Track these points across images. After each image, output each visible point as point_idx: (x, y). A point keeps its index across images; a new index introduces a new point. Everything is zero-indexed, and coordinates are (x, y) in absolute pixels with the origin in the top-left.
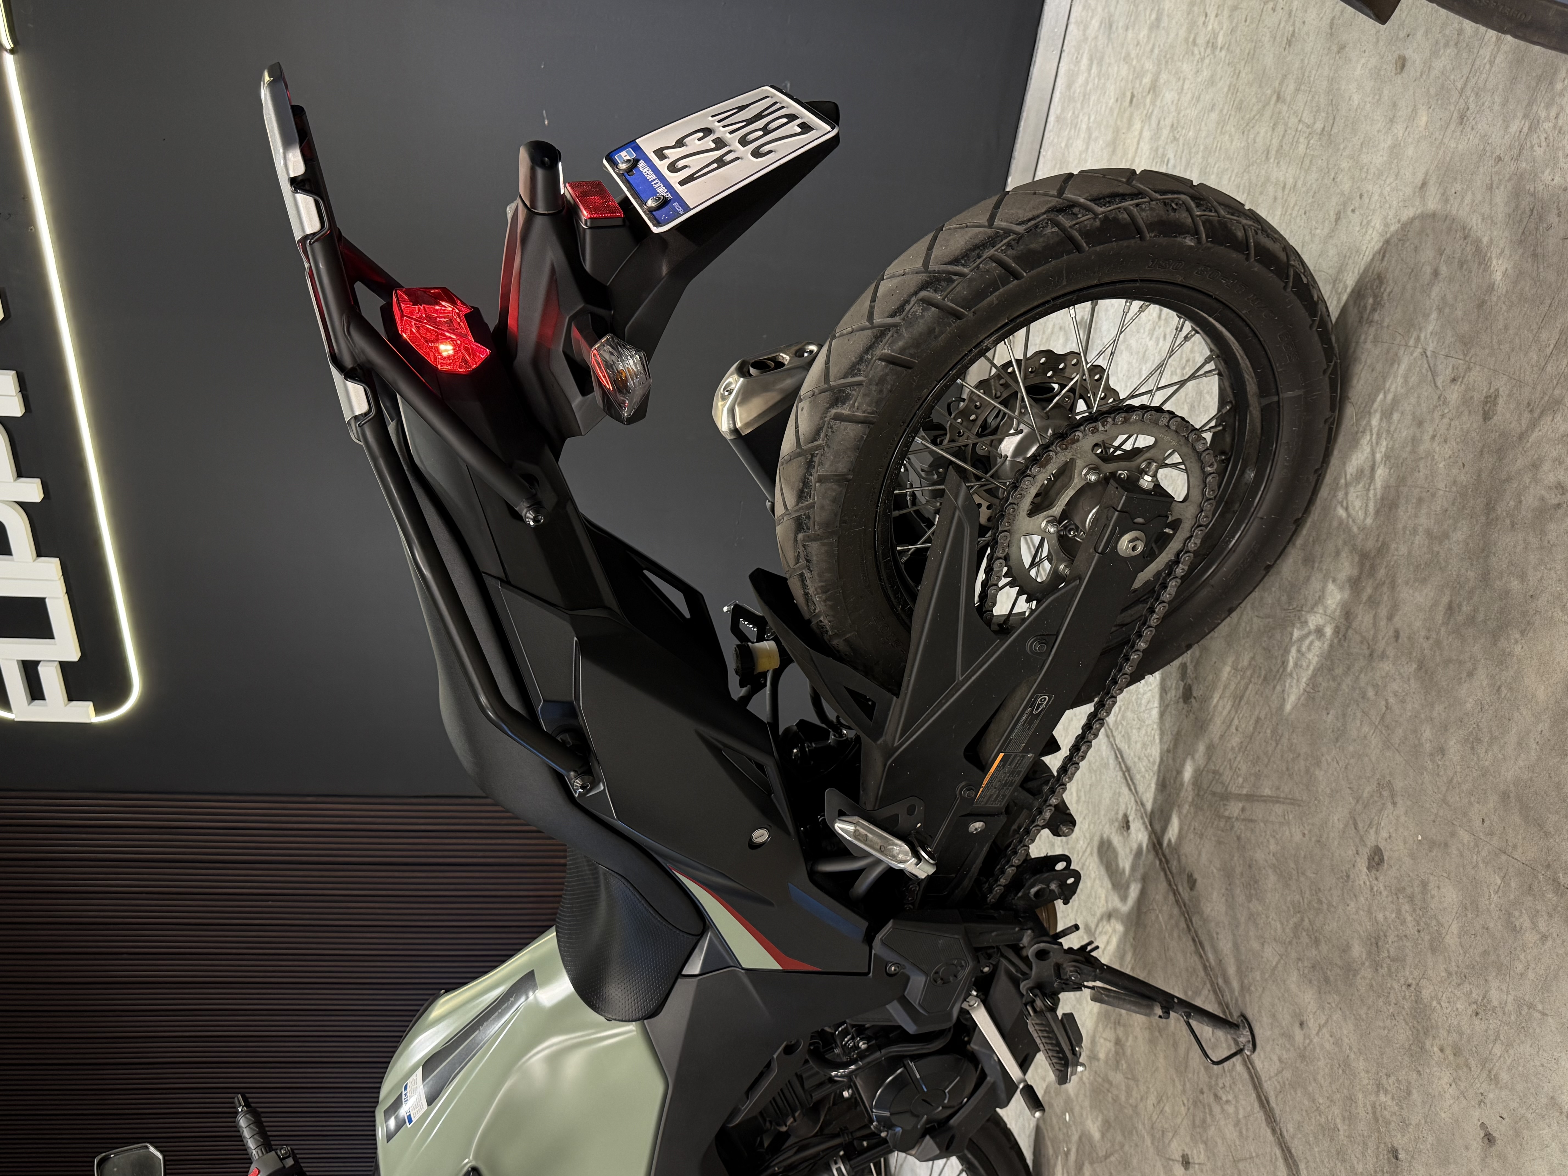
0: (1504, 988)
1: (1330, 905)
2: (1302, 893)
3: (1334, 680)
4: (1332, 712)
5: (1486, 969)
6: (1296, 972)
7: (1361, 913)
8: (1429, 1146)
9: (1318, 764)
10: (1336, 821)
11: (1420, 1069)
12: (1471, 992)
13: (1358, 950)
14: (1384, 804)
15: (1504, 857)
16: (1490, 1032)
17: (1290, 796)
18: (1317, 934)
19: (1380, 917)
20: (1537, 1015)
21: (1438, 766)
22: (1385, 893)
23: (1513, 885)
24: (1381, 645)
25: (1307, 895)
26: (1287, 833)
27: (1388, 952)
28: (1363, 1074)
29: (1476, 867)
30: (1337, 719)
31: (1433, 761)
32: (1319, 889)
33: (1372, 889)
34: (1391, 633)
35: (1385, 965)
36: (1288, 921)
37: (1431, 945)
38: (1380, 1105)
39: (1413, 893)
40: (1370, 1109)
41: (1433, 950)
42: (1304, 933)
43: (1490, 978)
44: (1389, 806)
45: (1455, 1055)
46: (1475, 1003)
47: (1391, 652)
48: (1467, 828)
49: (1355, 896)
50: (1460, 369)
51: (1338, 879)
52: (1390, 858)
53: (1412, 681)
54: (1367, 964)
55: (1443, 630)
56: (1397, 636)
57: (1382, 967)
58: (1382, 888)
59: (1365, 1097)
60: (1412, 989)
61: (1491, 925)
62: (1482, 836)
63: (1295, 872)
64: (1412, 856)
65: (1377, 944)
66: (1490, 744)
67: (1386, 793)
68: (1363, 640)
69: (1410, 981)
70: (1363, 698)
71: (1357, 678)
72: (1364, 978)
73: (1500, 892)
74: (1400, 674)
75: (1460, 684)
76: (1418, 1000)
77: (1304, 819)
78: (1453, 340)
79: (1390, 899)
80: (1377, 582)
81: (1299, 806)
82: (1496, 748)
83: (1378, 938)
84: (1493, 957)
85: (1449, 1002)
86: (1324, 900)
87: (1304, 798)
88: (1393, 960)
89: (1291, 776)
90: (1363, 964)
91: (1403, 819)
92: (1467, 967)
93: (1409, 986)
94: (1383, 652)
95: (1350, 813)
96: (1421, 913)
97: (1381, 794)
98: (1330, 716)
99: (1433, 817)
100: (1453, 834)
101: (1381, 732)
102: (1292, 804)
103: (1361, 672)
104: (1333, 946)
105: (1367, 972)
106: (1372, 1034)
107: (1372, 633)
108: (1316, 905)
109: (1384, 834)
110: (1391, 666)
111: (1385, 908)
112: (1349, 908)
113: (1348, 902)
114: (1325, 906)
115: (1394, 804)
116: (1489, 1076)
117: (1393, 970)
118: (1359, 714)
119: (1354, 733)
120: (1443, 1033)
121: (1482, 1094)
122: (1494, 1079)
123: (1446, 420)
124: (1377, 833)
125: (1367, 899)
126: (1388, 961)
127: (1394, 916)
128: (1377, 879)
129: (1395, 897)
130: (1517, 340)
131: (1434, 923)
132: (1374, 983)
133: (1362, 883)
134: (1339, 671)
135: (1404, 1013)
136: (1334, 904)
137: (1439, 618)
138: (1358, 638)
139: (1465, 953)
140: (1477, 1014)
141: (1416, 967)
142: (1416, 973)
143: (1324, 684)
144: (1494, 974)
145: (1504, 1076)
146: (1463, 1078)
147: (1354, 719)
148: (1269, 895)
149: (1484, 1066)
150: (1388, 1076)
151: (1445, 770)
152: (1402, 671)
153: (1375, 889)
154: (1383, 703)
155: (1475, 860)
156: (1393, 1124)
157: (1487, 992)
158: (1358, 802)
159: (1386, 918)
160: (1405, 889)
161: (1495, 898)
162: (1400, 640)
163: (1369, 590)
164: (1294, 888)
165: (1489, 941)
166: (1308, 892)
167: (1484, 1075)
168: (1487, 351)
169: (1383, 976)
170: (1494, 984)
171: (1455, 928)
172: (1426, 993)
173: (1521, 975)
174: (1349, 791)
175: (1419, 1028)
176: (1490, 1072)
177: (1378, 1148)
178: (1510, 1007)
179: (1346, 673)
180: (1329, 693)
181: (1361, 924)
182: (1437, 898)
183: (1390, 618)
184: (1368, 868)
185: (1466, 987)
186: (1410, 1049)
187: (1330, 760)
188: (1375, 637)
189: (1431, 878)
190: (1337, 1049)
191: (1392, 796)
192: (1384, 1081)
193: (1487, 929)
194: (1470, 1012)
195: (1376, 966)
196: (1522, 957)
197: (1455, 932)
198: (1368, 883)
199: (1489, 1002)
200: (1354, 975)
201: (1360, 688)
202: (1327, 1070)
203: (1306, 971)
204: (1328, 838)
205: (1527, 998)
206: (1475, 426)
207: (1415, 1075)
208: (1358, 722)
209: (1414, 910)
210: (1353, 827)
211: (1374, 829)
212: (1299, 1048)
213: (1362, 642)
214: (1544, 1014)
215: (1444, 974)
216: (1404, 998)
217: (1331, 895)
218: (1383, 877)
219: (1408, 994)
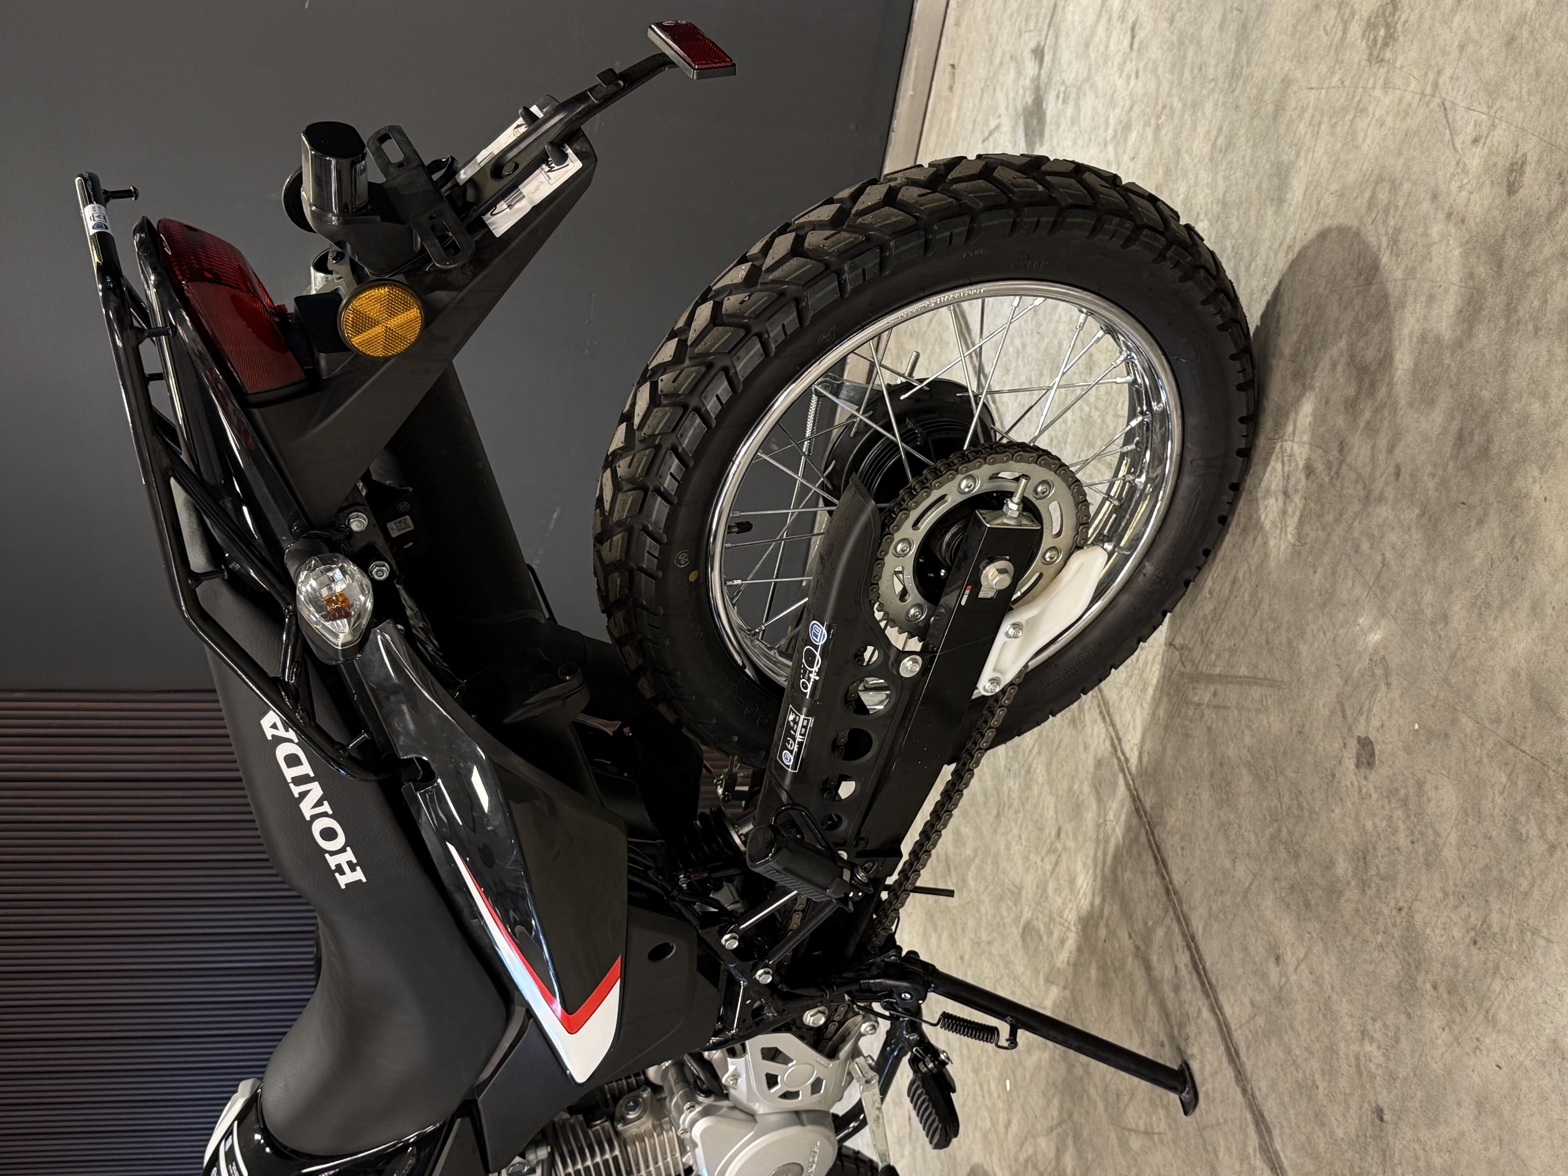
0: (1506, 911)
1: (1312, 811)
2: (1280, 797)
3: (1324, 529)
4: (1320, 570)
5: (1488, 887)
6: (1271, 894)
7: (1348, 820)
8: (1418, 1104)
9: (1302, 635)
10: (1321, 706)
11: (1410, 1010)
12: (1470, 916)
13: (1343, 867)
14: (1376, 685)
15: (1511, 750)
16: (1490, 964)
17: (1269, 676)
18: (1296, 848)
19: (1369, 825)
20: (1541, 942)
21: (1440, 637)
22: (1375, 796)
23: (1520, 784)
24: (1379, 484)
25: (1286, 799)
26: (1265, 721)
27: (1378, 869)
28: (1346, 1019)
29: (1480, 762)
30: (1326, 579)
31: (1434, 631)
32: (1300, 792)
33: (1360, 791)
34: (1391, 469)
35: (1373, 885)
36: (1263, 832)
37: (1426, 860)
38: (1365, 1056)
39: (1407, 795)
40: (1353, 1062)
41: (1428, 865)
42: (1282, 847)
43: (1490, 899)
44: (1383, 687)
45: (1449, 993)
46: (1473, 929)
47: (1390, 493)
48: (1471, 714)
49: (1341, 800)
50: (1483, 125)
51: (1321, 779)
52: (1382, 752)
53: (1413, 530)
54: (1353, 883)
55: (1451, 464)
56: (1397, 474)
57: (1370, 886)
58: (1372, 790)
59: (1347, 1046)
60: (1403, 913)
61: (1494, 834)
62: (1487, 723)
63: (1272, 771)
64: (1408, 750)
65: (1365, 859)
66: (1501, 609)
67: (1379, 672)
68: (1359, 478)
69: (1401, 904)
70: (1356, 551)
71: (1350, 526)
72: (1349, 901)
73: (1506, 793)
74: (1400, 521)
75: (1468, 534)
76: (1410, 926)
77: (1285, 705)
78: (1476, 87)
79: (1380, 803)
80: (1377, 404)
81: (1279, 688)
82: (1506, 614)
83: (1365, 853)
84: (1495, 873)
85: (1444, 929)
86: (1305, 805)
87: (1285, 679)
88: (1382, 879)
89: (1270, 650)
90: (1348, 883)
91: (1398, 703)
92: (1466, 886)
93: (1400, 909)
94: (1382, 493)
95: (1338, 696)
96: (1415, 820)
97: (1373, 672)
98: (1317, 575)
99: (1432, 701)
100: (1454, 722)
101: (1376, 595)
102: (1271, 686)
103: (1354, 519)
104: (1315, 862)
105: (1351, 894)
106: (1357, 970)
107: (1369, 469)
108: (1295, 812)
109: (1375, 723)
110: (1389, 511)
111: (1374, 815)
112: (1333, 815)
113: (1333, 807)
114: (1306, 814)
115: (1388, 685)
116: (1486, 1017)
117: (1382, 890)
118: (1351, 573)
119: (1343, 596)
120: (1436, 967)
121: (1478, 1039)
122: (1491, 1021)
123: (1464, 194)
124: (1368, 720)
125: (1353, 804)
126: (1377, 880)
127: (1384, 823)
128: (1366, 778)
129: (1386, 801)
130: (1550, 89)
131: (1430, 831)
132: (1361, 907)
133: (1348, 783)
134: (1329, 518)
135: (1393, 942)
136: (1317, 809)
137: (1448, 450)
138: (1352, 476)
139: (1464, 868)
140: (1475, 943)
141: (1409, 886)
142: (1408, 894)
143: (1312, 534)
144: (1496, 894)
145: (1503, 1016)
146: (1458, 1020)
147: (1345, 578)
148: (1242, 800)
149: (1480, 1005)
150: (1374, 1020)
151: (1448, 642)
152: (1402, 517)
153: (1364, 790)
154: (1379, 558)
155: (1478, 754)
156: (1378, 1078)
157: (1487, 915)
158: (1346, 683)
159: (1375, 827)
160: (1397, 790)
161: (1499, 800)
162: (1401, 479)
163: (1367, 415)
164: (1271, 790)
165: (1491, 853)
166: (1287, 796)
167: (1481, 1017)
168: (1514, 103)
169: (1371, 898)
170: (1496, 905)
171: (1453, 838)
172: (1418, 919)
173: (1526, 894)
174: (1337, 670)
175: (1411, 961)
176: (1487, 1012)
177: (1361, 1108)
178: (1512, 933)
179: (1338, 520)
180: (1317, 546)
181: (1346, 835)
182: (1434, 802)
183: (1390, 450)
184: (1357, 766)
185: (1464, 910)
186: (1400, 987)
187: (1315, 631)
188: (1372, 474)
189: (1429, 776)
190: (1316, 989)
191: (1387, 675)
192: (1370, 1027)
193: (1490, 838)
194: (1467, 940)
195: (1364, 886)
196: (1527, 872)
197: (1454, 842)
198: (1356, 784)
199: (1489, 927)
200: (1338, 898)
201: (1354, 539)
202: (1306, 1016)
203: (1283, 894)
204: (1311, 728)
205: (1531, 922)
206: (1498, 201)
207: (1403, 1018)
208: (1350, 583)
209: (1408, 817)
210: (1340, 714)
211: (1364, 717)
212: (1274, 988)
213: (1357, 481)
214: (1549, 941)
215: (1439, 895)
216: (1394, 925)
217: (1314, 799)
218: (1373, 777)
219: (1398, 920)
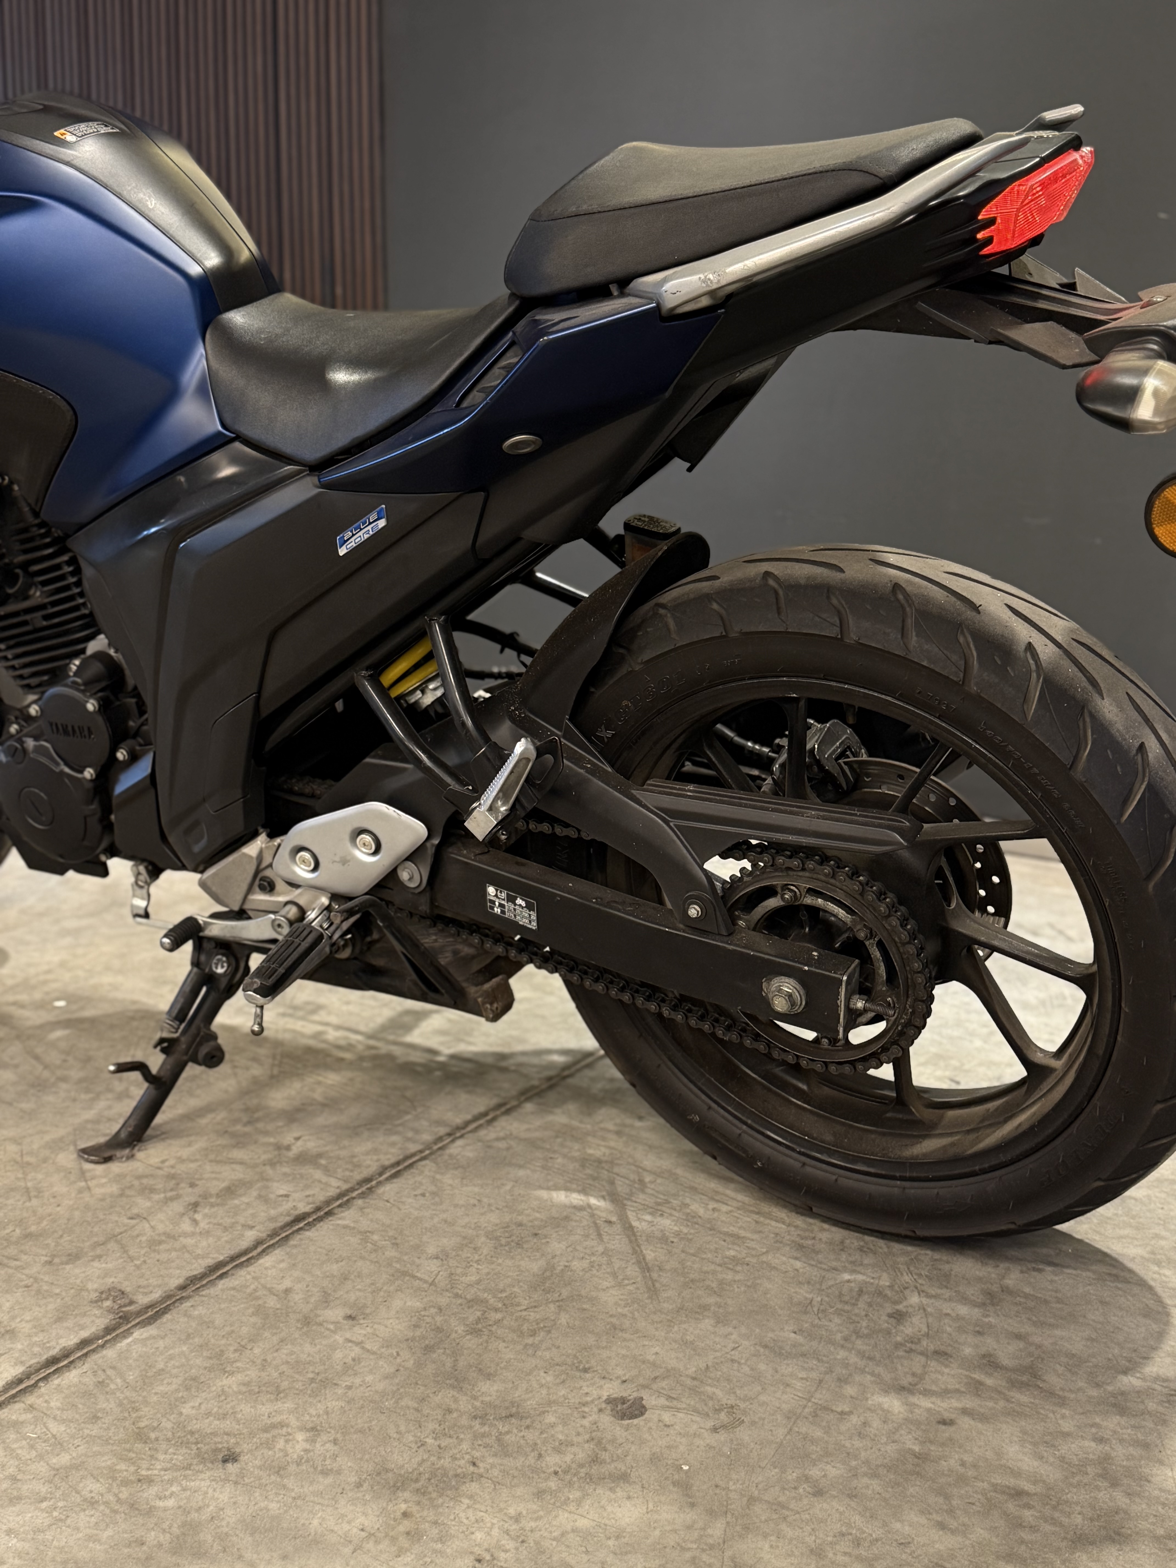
1: (535, 1347)
2: (533, 1307)
3: (845, 1339)
4: (800, 1338)
6: (419, 1305)
7: (544, 1392)
8: (262, 1505)
9: (720, 1322)
10: (654, 1350)
11: (366, 1486)
12: (506, 1551)
13: (490, 1390)
14: (708, 1415)
17: (657, 1285)
18: (486, 1332)
19: (550, 1419)
21: (795, 1488)
22: (586, 1423)
24: (924, 1402)
25: (534, 1316)
26: (607, 1284)
27: (508, 1433)
28: (321, 1407)
30: (793, 1346)
31: (799, 1481)
32: (549, 1332)
33: (584, 1405)
34: (946, 1415)
35: (486, 1428)
36: (485, 1290)
37: (544, 1492)
38: (288, 1434)
39: (604, 1462)
40: (276, 1419)
41: (539, 1495)
44: (709, 1423)
45: (407, 1533)
46: (493, 1557)
47: (920, 1415)
48: (729, 1533)
49: (563, 1382)
51: (576, 1356)
52: (637, 1427)
53: (894, 1446)
54: (477, 1404)
56: (945, 1422)
57: (483, 1424)
58: (591, 1419)
59: (290, 1411)
60: (472, 1468)
62: (728, 1553)
63: (556, 1296)
64: (655, 1459)
65: (511, 1416)
67: (724, 1417)
68: (919, 1377)
69: (481, 1465)
70: (839, 1380)
71: (863, 1371)
72: (456, 1400)
74: (896, 1429)
76: (461, 1478)
77: (636, 1306)
79: (581, 1430)
80: (1006, 1392)
81: (651, 1298)
83: (518, 1416)
85: (477, 1521)
86: (538, 1339)
87: (665, 1305)
88: (499, 1439)
89: (686, 1286)
90: (475, 1398)
91: (699, 1442)
93: (474, 1464)
94: (915, 1405)
95: (674, 1369)
96: (583, 1475)
97: (720, 1410)
98: (793, 1335)
99: (722, 1484)
100: (711, 1513)
101: (805, 1407)
102: (649, 1288)
103: (873, 1375)
104: (480, 1355)
105: (465, 1404)
106: (383, 1416)
107: (934, 1388)
108: (525, 1327)
109: (666, 1417)
110: (901, 1416)
111: (565, 1424)
112: (542, 1374)
114: (529, 1341)
115: (715, 1430)
118: (815, 1375)
119: (785, 1368)
120: (430, 1515)
124: (665, 1407)
125: (566, 1397)
126: (494, 1433)
127: (561, 1437)
128: (600, 1410)
129: (587, 1437)
131: (577, 1494)
133: (586, 1390)
134: (860, 1345)
135: (433, 1459)
138: (917, 1369)
139: (556, 1539)
141: (505, 1472)
142: (495, 1472)
143: (832, 1326)
146: (382, 1547)
147: (804, 1368)
150: (335, 1442)
152: (902, 1431)
153: (586, 1409)
154: (846, 1408)
156: (270, 1453)
158: (694, 1379)
159: (552, 1426)
160: (605, 1449)
162: (942, 1427)
164: (535, 1297)
166: (537, 1316)
169: (471, 1427)
172: (473, 1487)
174: (703, 1366)
175: (422, 1482)
177: (226, 1434)
180: (823, 1332)
182: (612, 1496)
183: (965, 1412)
184: (609, 1398)
185: (509, 1544)
186: (387, 1470)
187: (733, 1337)
188: (929, 1392)
189: (638, 1487)
190: (338, 1368)
191: (725, 1427)
192: (324, 1437)
194: (477, 1551)
197: (578, 1524)
198: (589, 1399)
200: (453, 1387)
201: (851, 1375)
203: (427, 1319)
204: (625, 1340)
207: (353, 1479)
208: (803, 1375)
209: (581, 1466)
210: (657, 1373)
211: (666, 1403)
212: (316, 1316)
215: (512, 1511)
216: (454, 1458)
217: (548, 1349)
218: (606, 1420)
219: (462, 1462)
